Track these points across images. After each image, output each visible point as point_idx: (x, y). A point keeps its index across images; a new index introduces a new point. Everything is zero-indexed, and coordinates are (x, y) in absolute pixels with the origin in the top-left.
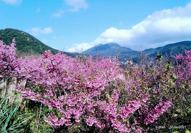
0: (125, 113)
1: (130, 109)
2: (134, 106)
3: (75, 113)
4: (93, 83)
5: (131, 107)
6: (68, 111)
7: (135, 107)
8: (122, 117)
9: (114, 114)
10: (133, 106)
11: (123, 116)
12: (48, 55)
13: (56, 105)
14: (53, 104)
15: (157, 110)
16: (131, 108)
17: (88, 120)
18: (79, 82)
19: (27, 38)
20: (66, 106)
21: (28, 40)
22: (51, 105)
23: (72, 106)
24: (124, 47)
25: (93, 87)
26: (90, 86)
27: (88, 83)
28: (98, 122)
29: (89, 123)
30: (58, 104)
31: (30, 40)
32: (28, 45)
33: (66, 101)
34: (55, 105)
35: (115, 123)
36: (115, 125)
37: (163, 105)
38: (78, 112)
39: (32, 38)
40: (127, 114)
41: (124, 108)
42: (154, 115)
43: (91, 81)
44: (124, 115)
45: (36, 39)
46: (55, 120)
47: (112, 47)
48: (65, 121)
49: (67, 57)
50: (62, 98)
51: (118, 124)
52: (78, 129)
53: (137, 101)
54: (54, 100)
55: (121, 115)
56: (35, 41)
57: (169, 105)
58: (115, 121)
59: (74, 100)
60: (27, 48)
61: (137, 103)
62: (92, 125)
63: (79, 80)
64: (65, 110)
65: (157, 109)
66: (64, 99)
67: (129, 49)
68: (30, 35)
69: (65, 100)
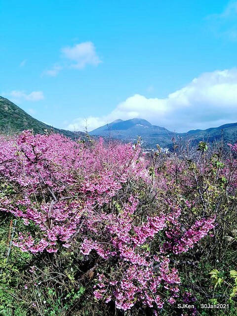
0: (140, 236)
1: (148, 230)
2: (155, 226)
3: (63, 233)
4: (96, 185)
5: (150, 227)
6: (54, 228)
7: (157, 227)
8: (135, 243)
9: (123, 237)
10: (153, 226)
11: (137, 241)
12: (27, 138)
13: (35, 218)
14: (30, 217)
15: (193, 233)
16: (150, 229)
17: (82, 245)
18: (74, 182)
19: (5, 106)
20: (51, 220)
21: (7, 109)
22: (28, 218)
23: (62, 220)
24: (156, 126)
25: (96, 190)
26: (91, 189)
27: (88, 185)
28: (100, 249)
29: (84, 251)
30: (37, 217)
31: (9, 109)
32: (5, 116)
33: (52, 212)
34: (33, 218)
35: (124, 252)
36: (124, 255)
37: (203, 225)
38: (69, 232)
39: (13, 106)
40: (145, 238)
41: (140, 229)
42: (189, 239)
43: (93, 181)
44: (139, 240)
45: (19, 108)
46: (29, 243)
47: (137, 125)
48: (48, 244)
49: (64, 139)
50: (45, 207)
51: (130, 253)
52: (70, 258)
53: (160, 218)
54: (32, 210)
55: (135, 240)
56: (17, 111)
57: (212, 225)
58: (124, 248)
59: (65, 211)
60: (4, 121)
61: (160, 220)
62: (88, 254)
63: (74, 178)
64: (49, 228)
65: (192, 230)
66: (49, 209)
67: (164, 129)
68: (9, 101)
69: (50, 211)
